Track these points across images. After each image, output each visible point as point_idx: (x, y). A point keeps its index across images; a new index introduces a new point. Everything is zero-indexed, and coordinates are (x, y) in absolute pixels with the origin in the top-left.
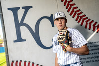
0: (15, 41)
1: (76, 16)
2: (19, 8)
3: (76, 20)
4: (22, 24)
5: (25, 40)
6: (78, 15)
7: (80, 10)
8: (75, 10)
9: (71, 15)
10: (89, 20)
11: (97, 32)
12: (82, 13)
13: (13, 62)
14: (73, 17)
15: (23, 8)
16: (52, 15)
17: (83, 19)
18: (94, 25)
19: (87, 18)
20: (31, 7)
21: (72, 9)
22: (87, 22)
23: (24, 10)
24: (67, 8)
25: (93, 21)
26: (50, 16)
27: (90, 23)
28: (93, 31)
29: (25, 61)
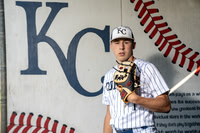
0: (23, 72)
1: (158, 35)
2: (40, 4)
3: (156, 44)
4: (43, 37)
5: (45, 73)
6: (162, 32)
7: (166, 24)
8: (156, 22)
9: (146, 31)
10: (184, 46)
11: (197, 74)
12: (169, 30)
13: (14, 114)
14: (151, 37)
15: (48, 4)
16: (107, 28)
17: (171, 44)
18: (191, 59)
19: (179, 42)
20: (66, 5)
21: (150, 20)
22: (177, 49)
23: (50, 9)
24: (139, 17)
25: (190, 50)
26: (102, 28)
27: (184, 54)
28: (189, 70)
29: (40, 117)
